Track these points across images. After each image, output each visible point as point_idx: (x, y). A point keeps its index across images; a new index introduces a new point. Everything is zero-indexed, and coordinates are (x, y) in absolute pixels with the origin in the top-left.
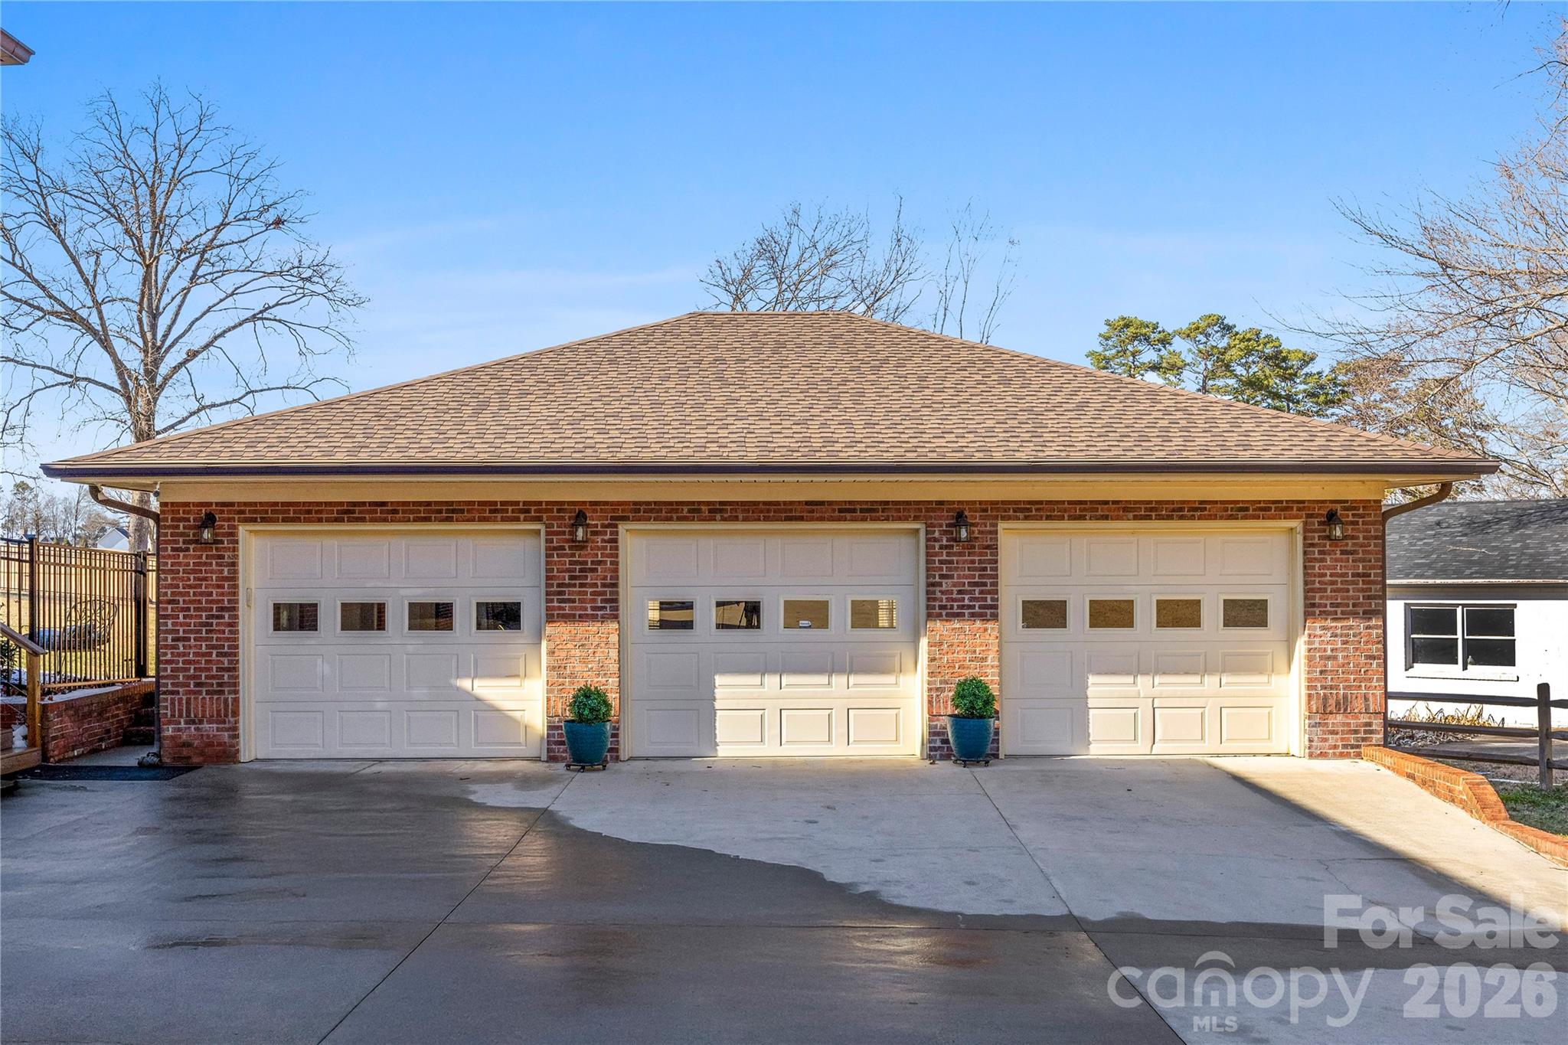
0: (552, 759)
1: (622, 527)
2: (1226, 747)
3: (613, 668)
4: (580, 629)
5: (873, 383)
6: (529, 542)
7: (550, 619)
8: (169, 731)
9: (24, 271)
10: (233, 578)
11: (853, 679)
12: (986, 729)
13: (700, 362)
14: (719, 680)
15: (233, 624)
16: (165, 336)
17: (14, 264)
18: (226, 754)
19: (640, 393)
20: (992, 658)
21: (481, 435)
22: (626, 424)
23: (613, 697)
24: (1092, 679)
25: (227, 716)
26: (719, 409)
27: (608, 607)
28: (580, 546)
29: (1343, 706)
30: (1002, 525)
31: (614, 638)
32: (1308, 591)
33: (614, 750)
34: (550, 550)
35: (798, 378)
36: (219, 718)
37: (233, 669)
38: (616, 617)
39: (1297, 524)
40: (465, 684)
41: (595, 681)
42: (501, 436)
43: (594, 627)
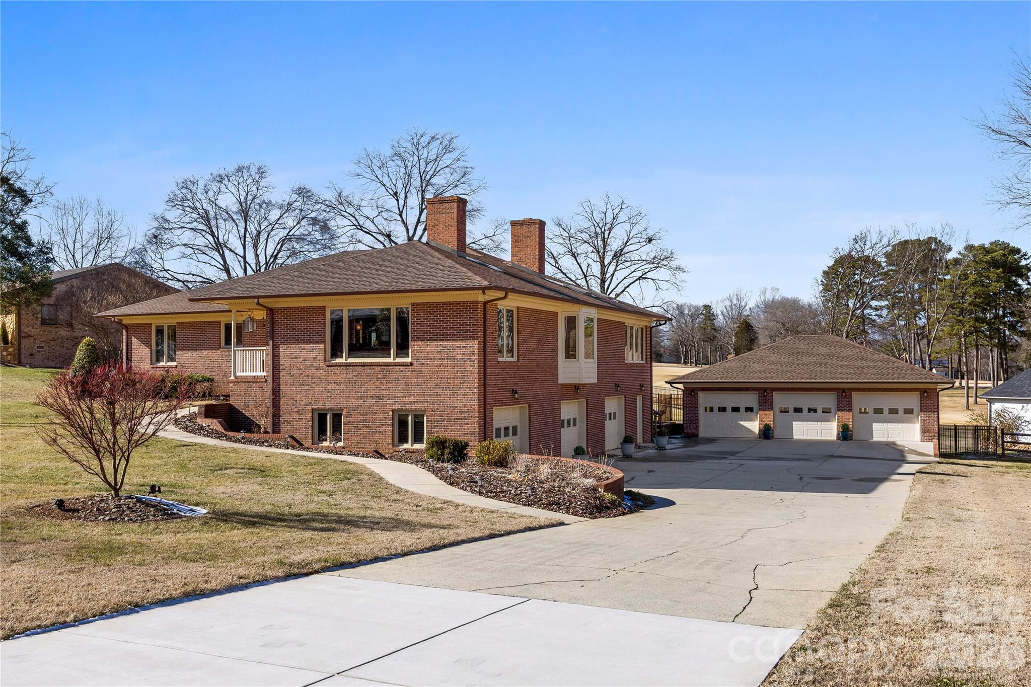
0: (760, 438)
1: (774, 392)
2: (905, 439)
3: (772, 420)
4: (765, 412)
5: (831, 359)
6: (755, 395)
7: (760, 410)
8: (686, 431)
9: (558, 268)
10: (697, 402)
11: (822, 423)
12: (848, 434)
13: (793, 353)
14: (794, 423)
15: (698, 411)
16: (608, 289)
17: (556, 267)
18: (697, 436)
19: (779, 363)
20: (851, 420)
21: (745, 374)
22: (775, 371)
23: (772, 426)
24: (874, 424)
25: (697, 428)
26: (795, 367)
27: (771, 408)
28: (766, 396)
29: (928, 431)
30: (853, 393)
31: (772, 414)
32: (921, 407)
33: (773, 437)
34: (759, 397)
35: (815, 358)
36: (695, 429)
37: (698, 419)
38: (772, 410)
39: (918, 393)
40: (742, 423)
41: (768, 423)
42: (749, 374)
43: (768, 412)
